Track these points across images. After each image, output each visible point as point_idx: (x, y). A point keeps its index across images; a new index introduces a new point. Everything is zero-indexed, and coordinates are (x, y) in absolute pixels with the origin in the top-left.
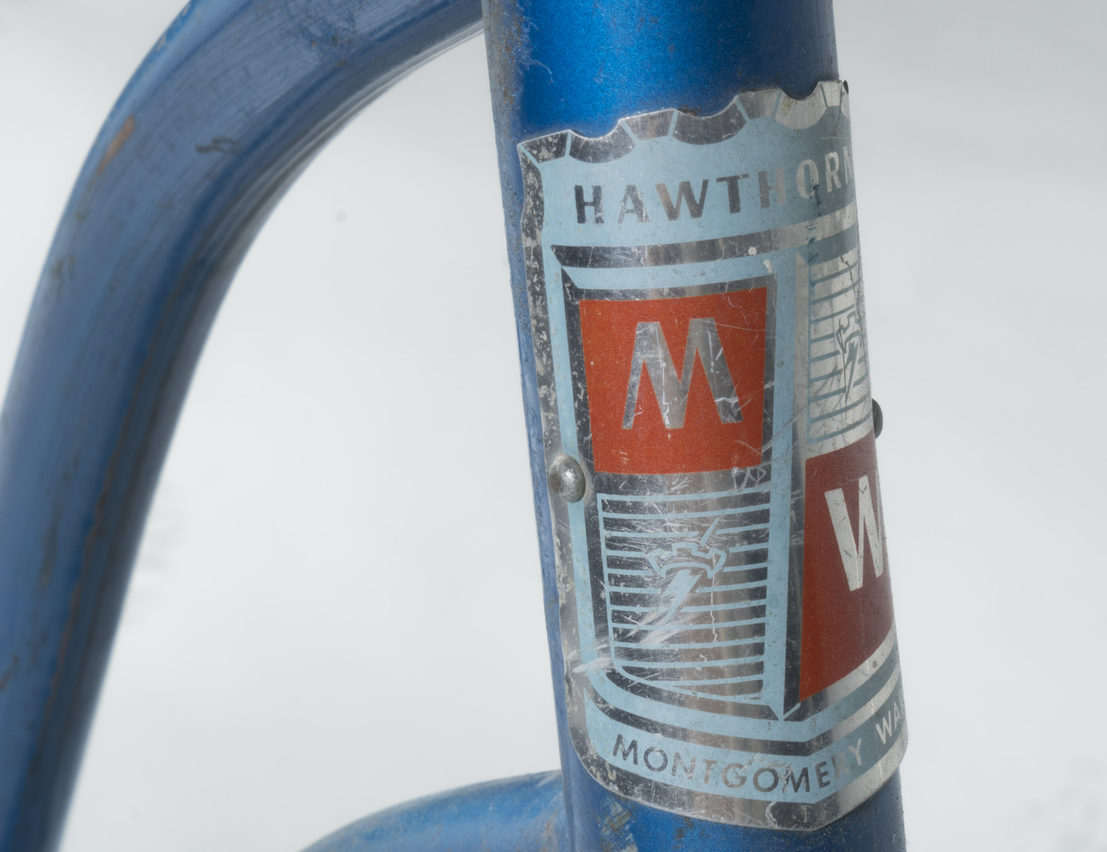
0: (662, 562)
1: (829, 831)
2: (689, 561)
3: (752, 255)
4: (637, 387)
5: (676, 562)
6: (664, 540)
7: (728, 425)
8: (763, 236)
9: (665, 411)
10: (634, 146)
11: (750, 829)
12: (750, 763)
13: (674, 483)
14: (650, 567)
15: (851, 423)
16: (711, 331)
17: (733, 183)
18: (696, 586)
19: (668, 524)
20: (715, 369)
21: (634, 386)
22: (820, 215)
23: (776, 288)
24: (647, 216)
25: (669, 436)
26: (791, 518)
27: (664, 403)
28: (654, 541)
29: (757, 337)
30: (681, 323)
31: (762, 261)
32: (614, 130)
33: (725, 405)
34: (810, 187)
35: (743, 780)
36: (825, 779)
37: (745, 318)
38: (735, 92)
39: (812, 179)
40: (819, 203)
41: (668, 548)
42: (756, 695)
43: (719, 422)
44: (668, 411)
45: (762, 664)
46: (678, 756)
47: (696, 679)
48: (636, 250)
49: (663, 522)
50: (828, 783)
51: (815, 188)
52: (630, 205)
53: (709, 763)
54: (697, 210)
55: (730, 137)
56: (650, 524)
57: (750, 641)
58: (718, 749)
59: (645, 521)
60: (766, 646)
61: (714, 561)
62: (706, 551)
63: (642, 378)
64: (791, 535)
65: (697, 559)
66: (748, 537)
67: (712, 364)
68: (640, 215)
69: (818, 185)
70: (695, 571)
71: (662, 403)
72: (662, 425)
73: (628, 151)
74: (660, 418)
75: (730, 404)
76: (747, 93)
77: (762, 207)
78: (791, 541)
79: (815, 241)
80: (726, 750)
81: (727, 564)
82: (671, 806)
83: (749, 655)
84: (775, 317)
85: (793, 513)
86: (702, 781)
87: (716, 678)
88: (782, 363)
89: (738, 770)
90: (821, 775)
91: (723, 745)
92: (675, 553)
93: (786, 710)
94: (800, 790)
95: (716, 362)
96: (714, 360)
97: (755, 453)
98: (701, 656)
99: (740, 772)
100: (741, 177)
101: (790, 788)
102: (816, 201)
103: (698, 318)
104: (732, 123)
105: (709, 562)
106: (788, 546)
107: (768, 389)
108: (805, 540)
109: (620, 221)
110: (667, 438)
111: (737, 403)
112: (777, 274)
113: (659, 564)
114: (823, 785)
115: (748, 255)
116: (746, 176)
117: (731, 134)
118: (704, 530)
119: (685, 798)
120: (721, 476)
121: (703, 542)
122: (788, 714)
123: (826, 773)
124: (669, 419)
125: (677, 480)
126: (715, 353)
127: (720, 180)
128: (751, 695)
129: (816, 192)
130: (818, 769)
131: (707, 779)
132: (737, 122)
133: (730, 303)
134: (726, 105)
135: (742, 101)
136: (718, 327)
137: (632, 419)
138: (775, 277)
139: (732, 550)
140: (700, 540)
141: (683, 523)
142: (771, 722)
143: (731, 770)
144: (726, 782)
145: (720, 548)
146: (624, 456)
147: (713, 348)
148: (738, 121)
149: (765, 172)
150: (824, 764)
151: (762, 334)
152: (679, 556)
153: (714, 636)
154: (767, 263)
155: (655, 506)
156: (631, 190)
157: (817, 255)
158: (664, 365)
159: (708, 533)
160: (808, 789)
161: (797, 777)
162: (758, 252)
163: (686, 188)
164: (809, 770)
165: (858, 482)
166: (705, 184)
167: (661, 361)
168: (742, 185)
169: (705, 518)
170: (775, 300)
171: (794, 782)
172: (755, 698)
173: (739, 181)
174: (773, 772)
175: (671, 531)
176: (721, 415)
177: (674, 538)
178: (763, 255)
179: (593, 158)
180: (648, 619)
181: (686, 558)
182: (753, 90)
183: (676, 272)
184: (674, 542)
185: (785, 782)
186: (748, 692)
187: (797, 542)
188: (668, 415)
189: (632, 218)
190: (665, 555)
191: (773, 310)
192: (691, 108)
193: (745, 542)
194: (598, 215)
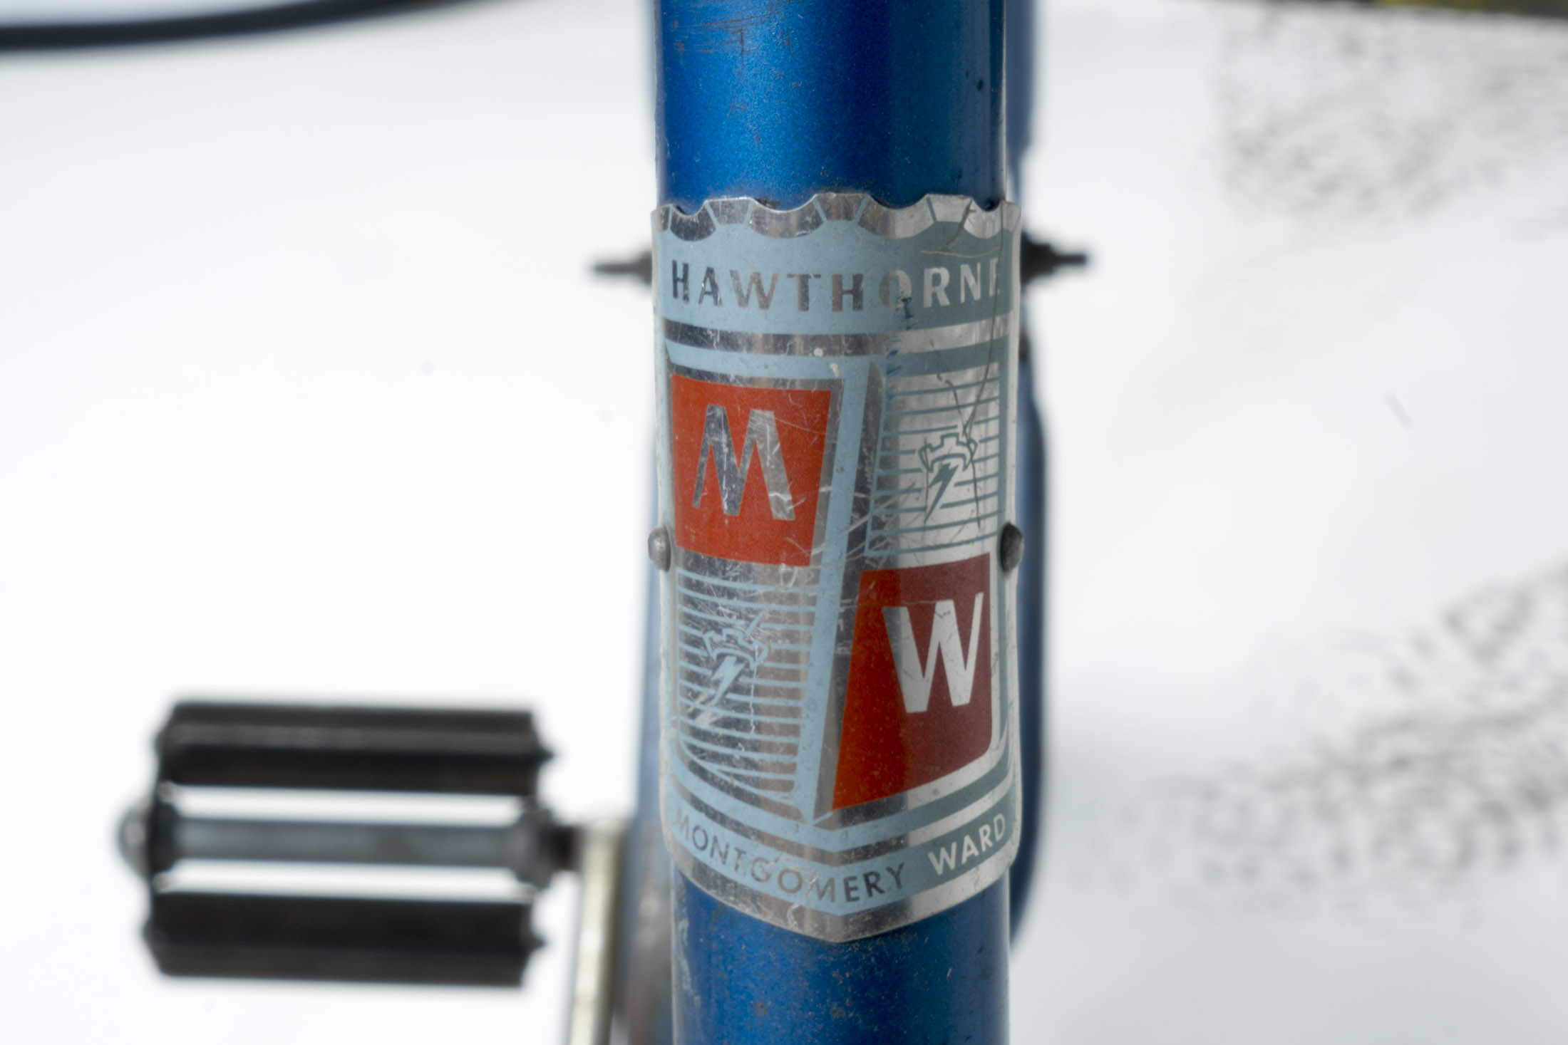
0: (714, 645)
1: (856, 947)
2: (735, 649)
3: (818, 356)
4: (705, 466)
5: (725, 647)
6: (717, 623)
7: (779, 521)
8: (832, 339)
9: (724, 497)
10: (714, 229)
11: (773, 927)
12: (776, 860)
13: (728, 569)
14: (705, 647)
15: (931, 544)
16: (770, 425)
17: (804, 280)
18: (739, 675)
19: (720, 608)
20: (771, 463)
21: (702, 466)
22: (908, 328)
23: (842, 393)
24: (721, 301)
25: (727, 522)
26: (839, 627)
27: (724, 488)
28: (710, 622)
29: (816, 439)
30: (743, 411)
31: (828, 364)
32: (700, 211)
33: (779, 501)
34: (898, 298)
35: (768, 877)
36: (853, 894)
37: (805, 418)
38: (816, 190)
39: (901, 290)
40: (908, 316)
41: (719, 631)
42: (786, 794)
43: (771, 516)
44: (727, 496)
45: (794, 765)
46: (715, 840)
47: (734, 766)
48: (711, 333)
49: (717, 605)
50: (856, 899)
51: (905, 300)
52: (708, 288)
53: (740, 853)
54: (765, 303)
55: (804, 234)
56: (707, 605)
57: (784, 740)
58: (748, 840)
59: (704, 601)
60: (800, 748)
61: (757, 654)
62: (750, 642)
63: (709, 460)
64: (836, 645)
65: (742, 648)
66: (790, 636)
67: (769, 457)
68: (716, 298)
69: (910, 299)
70: (740, 660)
71: (722, 488)
72: (721, 510)
73: (709, 233)
74: (720, 502)
75: (782, 501)
76: (827, 194)
77: (834, 309)
78: (836, 649)
79: (898, 353)
80: (755, 843)
81: (770, 658)
82: (708, 887)
83: (783, 753)
84: (839, 422)
85: (841, 622)
86: (733, 868)
87: (751, 769)
88: (842, 469)
89: (764, 865)
90: (848, 890)
91: (753, 837)
92: (724, 638)
93: (816, 816)
94: (824, 898)
95: (772, 457)
96: (771, 454)
97: (804, 555)
98: (740, 745)
99: (767, 867)
100: (812, 276)
101: (814, 895)
102: (904, 314)
103: (759, 409)
104: (808, 222)
105: (753, 654)
106: (832, 653)
107: (824, 493)
108: (853, 650)
109: (700, 301)
110: (724, 523)
111: (789, 501)
112: (844, 380)
113: (712, 646)
114: (849, 899)
115: (813, 355)
116: (818, 276)
117: (804, 232)
118: (750, 620)
119: (719, 882)
120: (769, 570)
121: (748, 632)
122: (818, 820)
123: (855, 889)
124: (728, 504)
125: (730, 566)
126: (772, 448)
127: (790, 276)
128: (782, 794)
129: (905, 305)
130: (846, 881)
131: (737, 867)
132: (812, 221)
133: (790, 400)
134: (805, 201)
135: (823, 202)
136: (777, 422)
137: (700, 498)
138: (842, 382)
139: (775, 646)
140: (746, 629)
141: (733, 610)
142: (800, 824)
143: (758, 864)
144: (753, 875)
145: (763, 642)
146: (693, 534)
147: (771, 442)
148: (815, 220)
149: (841, 276)
150: (854, 878)
151: (822, 438)
152: (728, 641)
153: (751, 728)
154: (834, 367)
155: (712, 588)
156: (710, 272)
157: (900, 368)
158: (726, 450)
159: (754, 624)
160: (833, 900)
161: (823, 884)
162: (825, 354)
163: (757, 280)
164: (836, 881)
165: (934, 605)
166: (775, 279)
167: (724, 446)
168: (812, 283)
169: (752, 609)
170: (840, 405)
171: (818, 889)
172: (785, 798)
173: (810, 280)
174: (798, 874)
175: (723, 615)
176: (773, 510)
177: (724, 623)
178: (830, 358)
179: (685, 235)
180: (702, 698)
181: (733, 646)
182: (836, 192)
183: (742, 361)
184: (724, 627)
185: (809, 888)
186: (779, 790)
187: (843, 651)
188: (727, 500)
189: (709, 300)
190: (717, 638)
191: (836, 414)
192: (771, 199)
193: (787, 641)
194: (686, 292)
